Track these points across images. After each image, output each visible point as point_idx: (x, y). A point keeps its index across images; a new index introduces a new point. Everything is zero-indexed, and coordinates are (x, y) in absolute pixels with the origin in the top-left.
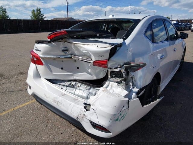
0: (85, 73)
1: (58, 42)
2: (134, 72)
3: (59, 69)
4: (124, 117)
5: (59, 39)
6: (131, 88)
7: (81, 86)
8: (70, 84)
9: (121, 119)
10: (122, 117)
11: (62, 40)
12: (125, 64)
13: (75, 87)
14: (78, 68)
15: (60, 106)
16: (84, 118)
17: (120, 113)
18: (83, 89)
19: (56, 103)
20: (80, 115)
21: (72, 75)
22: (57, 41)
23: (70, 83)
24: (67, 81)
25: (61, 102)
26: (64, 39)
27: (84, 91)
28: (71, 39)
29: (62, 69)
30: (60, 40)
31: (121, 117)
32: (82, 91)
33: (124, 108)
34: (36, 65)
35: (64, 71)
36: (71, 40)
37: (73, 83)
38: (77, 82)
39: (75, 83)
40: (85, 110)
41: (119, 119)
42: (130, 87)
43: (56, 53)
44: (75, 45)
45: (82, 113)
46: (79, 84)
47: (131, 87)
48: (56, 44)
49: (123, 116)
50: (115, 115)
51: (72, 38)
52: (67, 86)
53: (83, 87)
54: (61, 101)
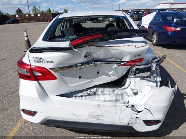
0: (105, 76)
2: (160, 64)
3: (76, 79)
5: (84, 44)
6: (155, 79)
7: (103, 90)
12: (154, 59)
13: (97, 93)
14: (98, 73)
15: (102, 120)
16: (137, 121)
18: (107, 93)
19: (95, 118)
20: (131, 120)
21: (91, 82)
23: (89, 91)
24: (87, 89)
25: (102, 115)
26: (89, 44)
27: (110, 94)
29: (80, 77)
32: (107, 95)
34: (40, 81)
35: (83, 79)
37: (94, 90)
38: (98, 88)
39: (96, 89)
40: (136, 113)
44: (108, 48)
45: (134, 117)
46: (100, 90)
48: (80, 50)
51: (103, 40)
52: (86, 96)
53: (107, 90)
54: (102, 113)
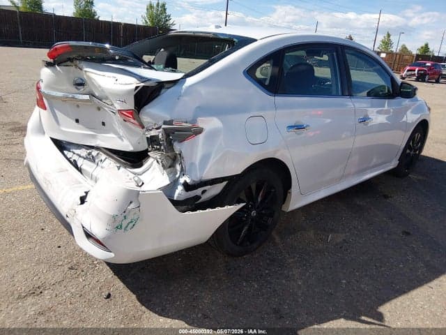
0: (114, 136)
1: (65, 66)
2: (181, 142)
3: (71, 121)
4: (134, 225)
5: (67, 61)
6: (177, 176)
7: (105, 160)
8: (89, 154)
9: (127, 227)
10: (128, 224)
11: (72, 62)
12: (165, 123)
13: (97, 161)
14: (103, 124)
15: (50, 190)
16: (75, 218)
17: (125, 214)
19: (46, 183)
20: (70, 212)
21: (93, 137)
22: (65, 64)
23: (88, 151)
24: (85, 147)
26: (74, 61)
28: (83, 62)
29: (77, 121)
30: (69, 63)
31: (126, 224)
33: (132, 206)
34: (40, 109)
35: (81, 126)
36: (82, 64)
37: (94, 153)
38: (101, 153)
39: (98, 154)
40: (79, 203)
41: (124, 227)
42: (177, 174)
43: (64, 88)
45: (74, 208)
46: (103, 156)
47: (179, 173)
48: (63, 70)
49: (132, 222)
50: (114, 217)
51: (85, 59)
52: (83, 158)
54: (52, 181)
